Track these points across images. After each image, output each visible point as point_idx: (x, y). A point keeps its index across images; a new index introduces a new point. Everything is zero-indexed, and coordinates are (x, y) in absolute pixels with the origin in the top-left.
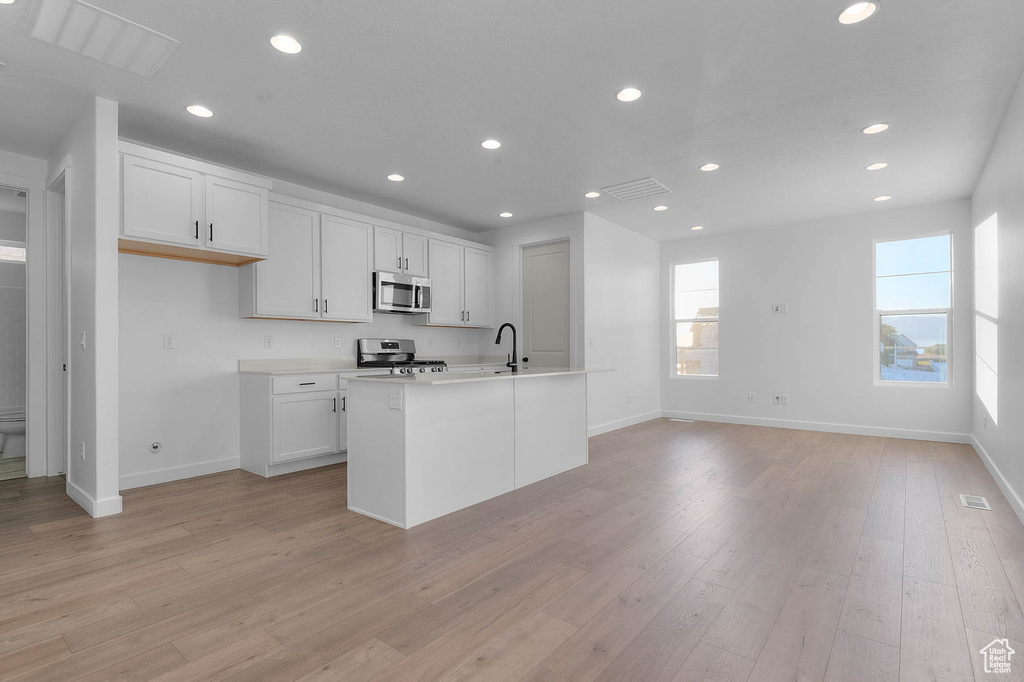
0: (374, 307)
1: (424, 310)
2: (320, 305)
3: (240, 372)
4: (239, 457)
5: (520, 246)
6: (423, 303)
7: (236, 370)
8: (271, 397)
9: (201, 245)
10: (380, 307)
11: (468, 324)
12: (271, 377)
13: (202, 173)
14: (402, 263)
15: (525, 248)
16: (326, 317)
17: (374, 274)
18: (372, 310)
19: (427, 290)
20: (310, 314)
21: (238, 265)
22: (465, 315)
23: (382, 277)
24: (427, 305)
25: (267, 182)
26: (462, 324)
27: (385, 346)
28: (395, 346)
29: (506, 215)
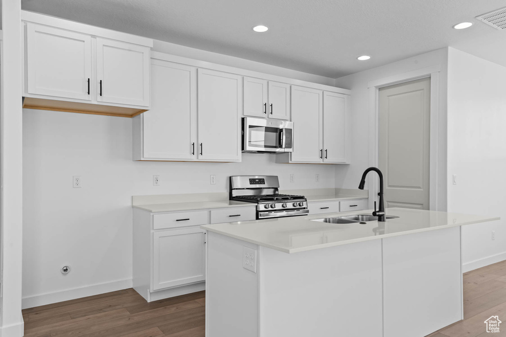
0: (243, 148)
1: (287, 150)
2: (197, 148)
3: (133, 207)
4: (131, 278)
5: (376, 87)
6: (286, 144)
7: (129, 204)
8: (152, 231)
9: (94, 99)
10: (248, 148)
11: (326, 161)
12: (152, 214)
13: (94, 36)
14: (268, 109)
15: (381, 88)
16: (201, 158)
17: (243, 119)
18: (241, 151)
19: (289, 131)
20: (188, 156)
21: (131, 116)
22: (323, 153)
23: (249, 122)
24: (289, 145)
25: (149, 42)
26: (321, 161)
27: (252, 181)
28: (261, 181)
29: (364, 58)
